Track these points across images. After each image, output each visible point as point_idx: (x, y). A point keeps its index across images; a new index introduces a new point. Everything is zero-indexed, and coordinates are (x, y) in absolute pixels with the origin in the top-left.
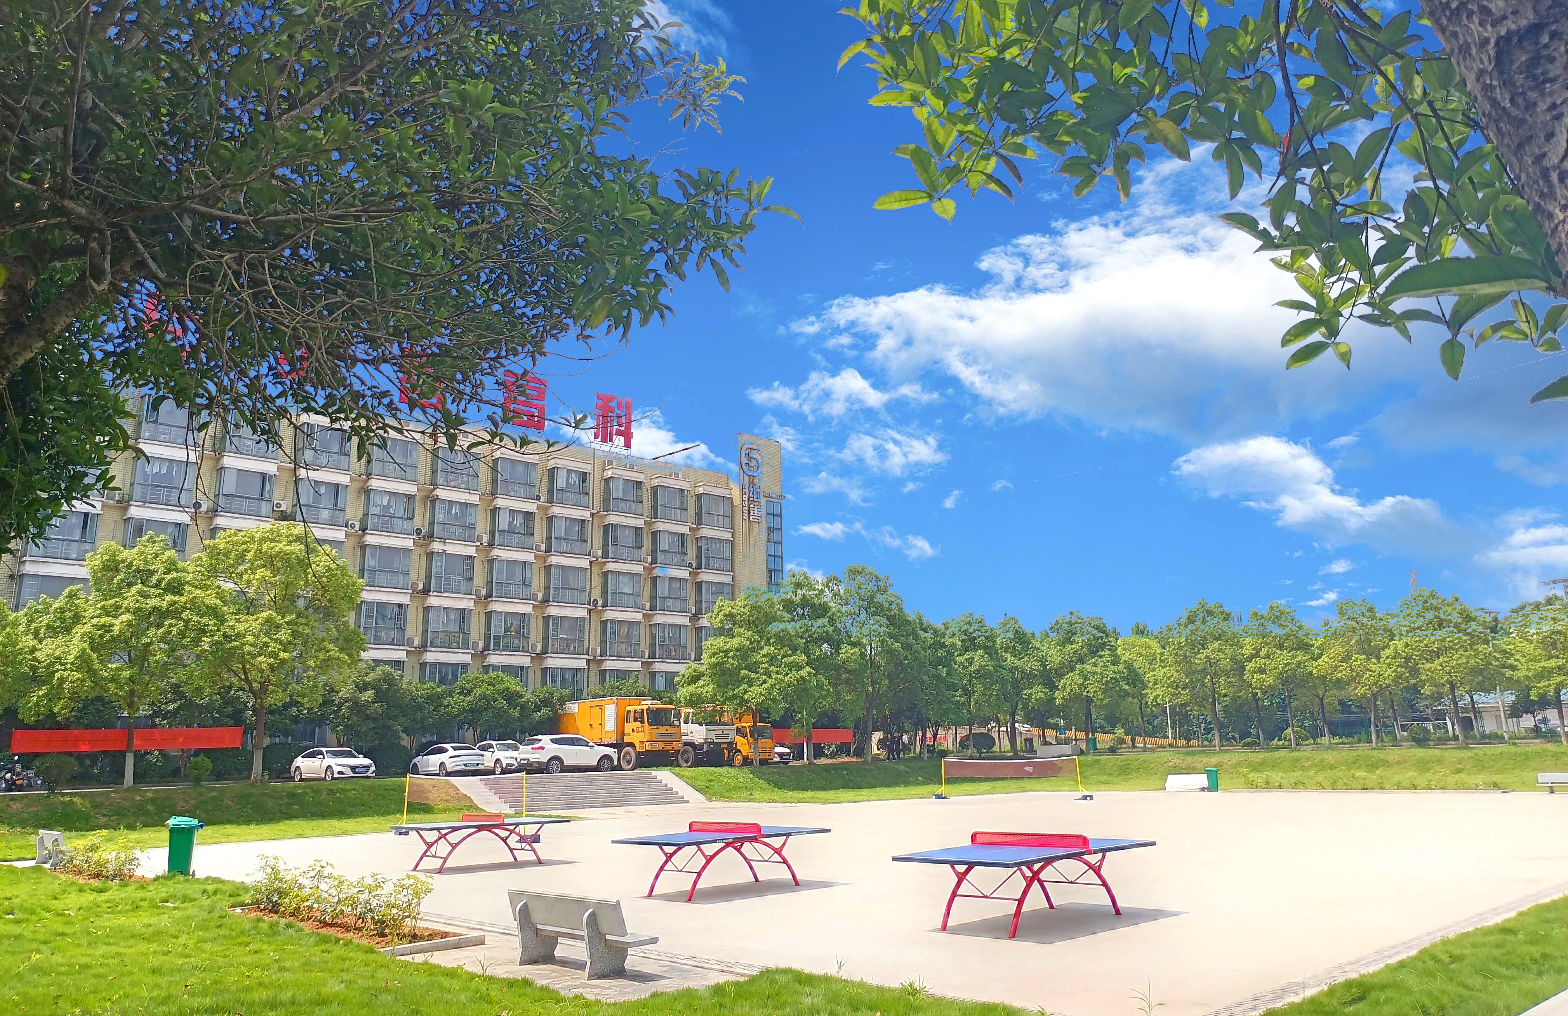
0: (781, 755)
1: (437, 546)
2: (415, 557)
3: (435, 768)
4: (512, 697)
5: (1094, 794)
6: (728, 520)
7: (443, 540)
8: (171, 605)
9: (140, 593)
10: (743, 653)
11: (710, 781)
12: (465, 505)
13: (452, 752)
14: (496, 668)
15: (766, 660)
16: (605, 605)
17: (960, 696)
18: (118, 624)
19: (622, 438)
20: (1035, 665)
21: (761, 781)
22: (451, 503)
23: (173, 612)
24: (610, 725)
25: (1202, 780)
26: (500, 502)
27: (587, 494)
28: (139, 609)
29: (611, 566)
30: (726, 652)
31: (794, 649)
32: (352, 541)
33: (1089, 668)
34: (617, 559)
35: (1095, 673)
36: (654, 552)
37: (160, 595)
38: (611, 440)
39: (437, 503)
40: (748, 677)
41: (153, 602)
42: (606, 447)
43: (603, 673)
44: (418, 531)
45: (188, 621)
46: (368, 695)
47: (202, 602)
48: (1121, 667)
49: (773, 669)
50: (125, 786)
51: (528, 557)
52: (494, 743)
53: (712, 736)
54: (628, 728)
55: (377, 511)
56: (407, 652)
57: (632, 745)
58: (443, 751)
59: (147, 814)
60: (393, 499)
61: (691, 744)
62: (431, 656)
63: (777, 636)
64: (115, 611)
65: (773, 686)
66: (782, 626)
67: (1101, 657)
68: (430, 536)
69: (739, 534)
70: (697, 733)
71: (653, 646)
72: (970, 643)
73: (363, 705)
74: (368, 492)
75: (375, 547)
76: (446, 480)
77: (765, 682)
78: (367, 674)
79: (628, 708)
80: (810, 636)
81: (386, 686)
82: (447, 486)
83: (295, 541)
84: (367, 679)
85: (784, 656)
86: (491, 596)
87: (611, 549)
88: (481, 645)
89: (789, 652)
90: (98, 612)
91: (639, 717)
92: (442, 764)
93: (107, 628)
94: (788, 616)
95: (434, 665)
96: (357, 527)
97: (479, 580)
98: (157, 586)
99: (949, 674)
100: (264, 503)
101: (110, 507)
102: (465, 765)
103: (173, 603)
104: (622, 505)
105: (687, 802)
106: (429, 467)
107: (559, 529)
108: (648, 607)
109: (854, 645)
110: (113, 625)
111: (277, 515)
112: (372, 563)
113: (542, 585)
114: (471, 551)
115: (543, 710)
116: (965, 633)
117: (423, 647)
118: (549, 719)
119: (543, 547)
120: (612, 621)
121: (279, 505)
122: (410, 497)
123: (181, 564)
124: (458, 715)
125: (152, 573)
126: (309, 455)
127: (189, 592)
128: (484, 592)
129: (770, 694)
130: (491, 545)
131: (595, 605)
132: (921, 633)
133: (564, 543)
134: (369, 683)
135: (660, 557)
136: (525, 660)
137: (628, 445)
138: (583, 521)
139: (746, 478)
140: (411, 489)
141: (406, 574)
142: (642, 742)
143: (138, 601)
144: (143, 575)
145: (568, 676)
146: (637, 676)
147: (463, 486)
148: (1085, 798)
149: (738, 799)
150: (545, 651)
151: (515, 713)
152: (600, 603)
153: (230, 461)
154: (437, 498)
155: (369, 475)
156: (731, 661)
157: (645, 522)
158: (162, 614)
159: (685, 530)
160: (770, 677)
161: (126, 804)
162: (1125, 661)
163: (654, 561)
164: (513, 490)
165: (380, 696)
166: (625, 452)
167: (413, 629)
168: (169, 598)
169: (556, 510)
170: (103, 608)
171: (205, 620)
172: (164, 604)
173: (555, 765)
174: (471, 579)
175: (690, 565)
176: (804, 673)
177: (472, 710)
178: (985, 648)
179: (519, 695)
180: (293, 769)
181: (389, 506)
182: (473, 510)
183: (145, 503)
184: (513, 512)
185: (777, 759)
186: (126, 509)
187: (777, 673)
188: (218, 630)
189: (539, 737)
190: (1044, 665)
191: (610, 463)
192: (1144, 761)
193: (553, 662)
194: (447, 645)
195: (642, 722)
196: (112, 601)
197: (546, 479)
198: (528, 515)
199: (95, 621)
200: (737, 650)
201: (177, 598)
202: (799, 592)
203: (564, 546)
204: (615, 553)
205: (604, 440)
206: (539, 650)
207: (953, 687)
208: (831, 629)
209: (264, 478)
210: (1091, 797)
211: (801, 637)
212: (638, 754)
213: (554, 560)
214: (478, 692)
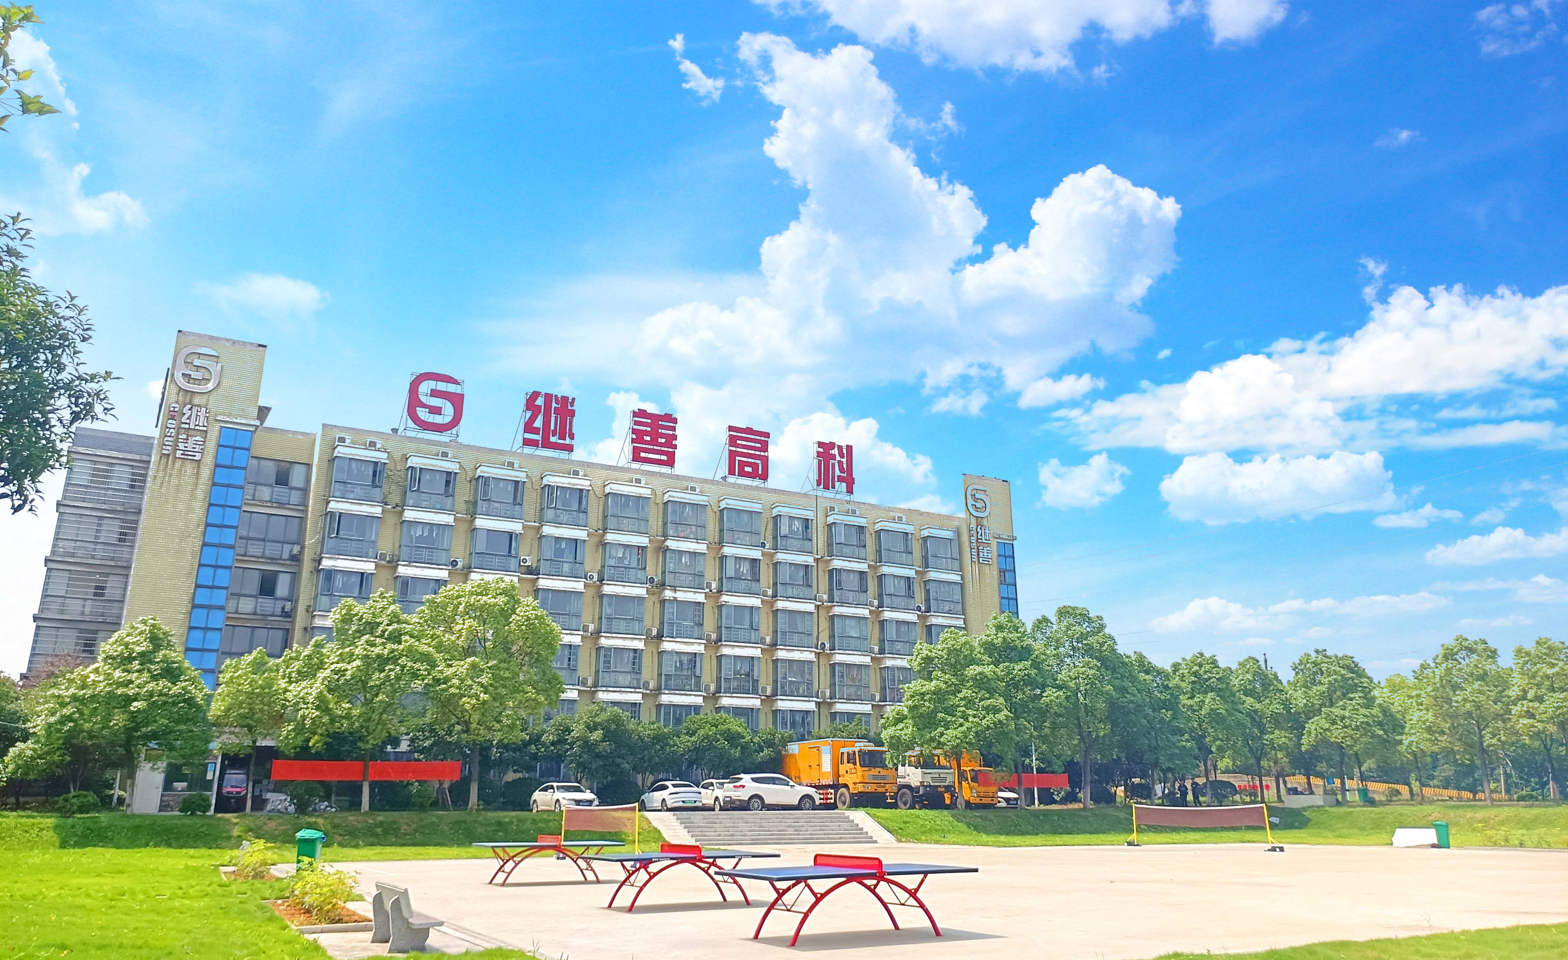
0: (1007, 800)
1: (668, 594)
2: (649, 604)
3: (657, 805)
4: (732, 738)
5: (1285, 846)
6: (957, 563)
7: (674, 589)
8: (392, 652)
9: (368, 642)
10: (939, 696)
11: (905, 823)
12: (694, 554)
13: (672, 789)
14: (727, 709)
15: (963, 703)
16: (832, 648)
17: (1187, 741)
18: (351, 668)
19: (844, 484)
20: (1277, 708)
21: (960, 825)
22: (681, 552)
23: (393, 659)
24: (827, 766)
25: (1430, 836)
26: (728, 550)
27: (811, 540)
28: (367, 656)
29: (837, 610)
30: (923, 694)
31: (992, 692)
32: (592, 591)
33: (1336, 711)
34: (842, 603)
35: (1343, 718)
36: (880, 597)
37: (383, 644)
38: (833, 487)
39: (668, 553)
40: (944, 720)
41: (377, 650)
42: (829, 494)
43: (833, 715)
44: (652, 580)
45: (403, 667)
46: (597, 735)
47: (416, 650)
48: (1375, 711)
49: (970, 712)
50: (362, 811)
51: (755, 602)
52: (714, 781)
53: (928, 780)
54: (842, 769)
55: (612, 562)
56: (643, 694)
57: (846, 786)
58: (665, 788)
59: (376, 835)
60: (628, 552)
61: (908, 787)
62: (665, 699)
63: (974, 679)
64: (351, 658)
65: (969, 729)
66: (979, 669)
67: (1351, 699)
68: (663, 585)
69: (968, 576)
70: (913, 776)
71: (883, 689)
72: (1200, 685)
73: (592, 744)
74: (604, 545)
75: (611, 596)
76: (676, 530)
77: (961, 725)
78: (596, 715)
79: (842, 750)
80: (1012, 679)
81: (613, 726)
82: (678, 537)
83: (501, 594)
84: (597, 720)
85: (981, 700)
86: (721, 641)
87: (836, 593)
88: (713, 687)
89: (987, 695)
90: (336, 659)
91: (851, 759)
92: (664, 800)
93: (341, 672)
94: (986, 658)
95: (668, 706)
96: (595, 579)
97: (709, 626)
98: (381, 636)
99: (1174, 717)
100: (512, 559)
101: (383, 566)
102: (683, 802)
103: (393, 651)
104: (846, 550)
105: (875, 842)
106: (660, 520)
107: (785, 575)
108: (876, 649)
109: (1059, 688)
110: (347, 670)
111: (524, 570)
112: (609, 611)
113: (771, 629)
114: (700, 598)
115: (766, 751)
116: (1195, 674)
117: (658, 691)
118: (772, 760)
119: (770, 592)
120: (841, 664)
121: (525, 561)
122: (642, 549)
123: (403, 617)
124: (683, 755)
125: (379, 624)
126: (550, 514)
127: (406, 641)
128: (714, 636)
129: (966, 737)
130: (720, 591)
131: (823, 648)
132: (1142, 676)
133: (789, 588)
134: (599, 724)
135: (887, 600)
136: (754, 702)
137: (850, 491)
138: (807, 566)
139: (973, 520)
140: (643, 541)
141: (641, 621)
142: (855, 784)
143: (365, 649)
144: (371, 627)
145: (798, 718)
146: (860, 720)
147: (692, 536)
148: (1273, 849)
149: (927, 842)
150: (775, 693)
151: (736, 753)
152: (827, 646)
153: (481, 522)
154: (667, 549)
155: (605, 530)
156: (927, 704)
157: (869, 566)
158: (383, 661)
159: (911, 573)
160: (967, 720)
161: (360, 826)
162: (1380, 705)
163: (881, 605)
164: (739, 538)
165: (608, 735)
166: (848, 498)
167: (649, 673)
168: (390, 646)
169: (781, 556)
170: (341, 655)
171: (416, 666)
172: (386, 652)
173: (756, 803)
174: (701, 625)
175: (919, 608)
176: (1001, 716)
177: (697, 750)
178: (1218, 691)
179: (740, 736)
180: (531, 802)
181: (624, 557)
182: (701, 558)
183: (410, 562)
184: (738, 559)
185: (1003, 804)
186: (395, 568)
187: (974, 716)
188: (429, 674)
189: (742, 776)
190: (1288, 709)
191: (832, 509)
192: (1401, 815)
193: (783, 704)
194: (680, 689)
195: (855, 764)
196: (347, 650)
197: (770, 526)
198: (754, 562)
199: (333, 667)
200: (934, 693)
201: (395, 647)
202: (1000, 635)
203: (790, 591)
204: (841, 596)
205: (826, 487)
206: (769, 692)
207: (1180, 732)
208: (1033, 672)
209: (511, 536)
210: (1282, 849)
211: (1002, 680)
212: (852, 795)
213: (781, 604)
214: (702, 732)
